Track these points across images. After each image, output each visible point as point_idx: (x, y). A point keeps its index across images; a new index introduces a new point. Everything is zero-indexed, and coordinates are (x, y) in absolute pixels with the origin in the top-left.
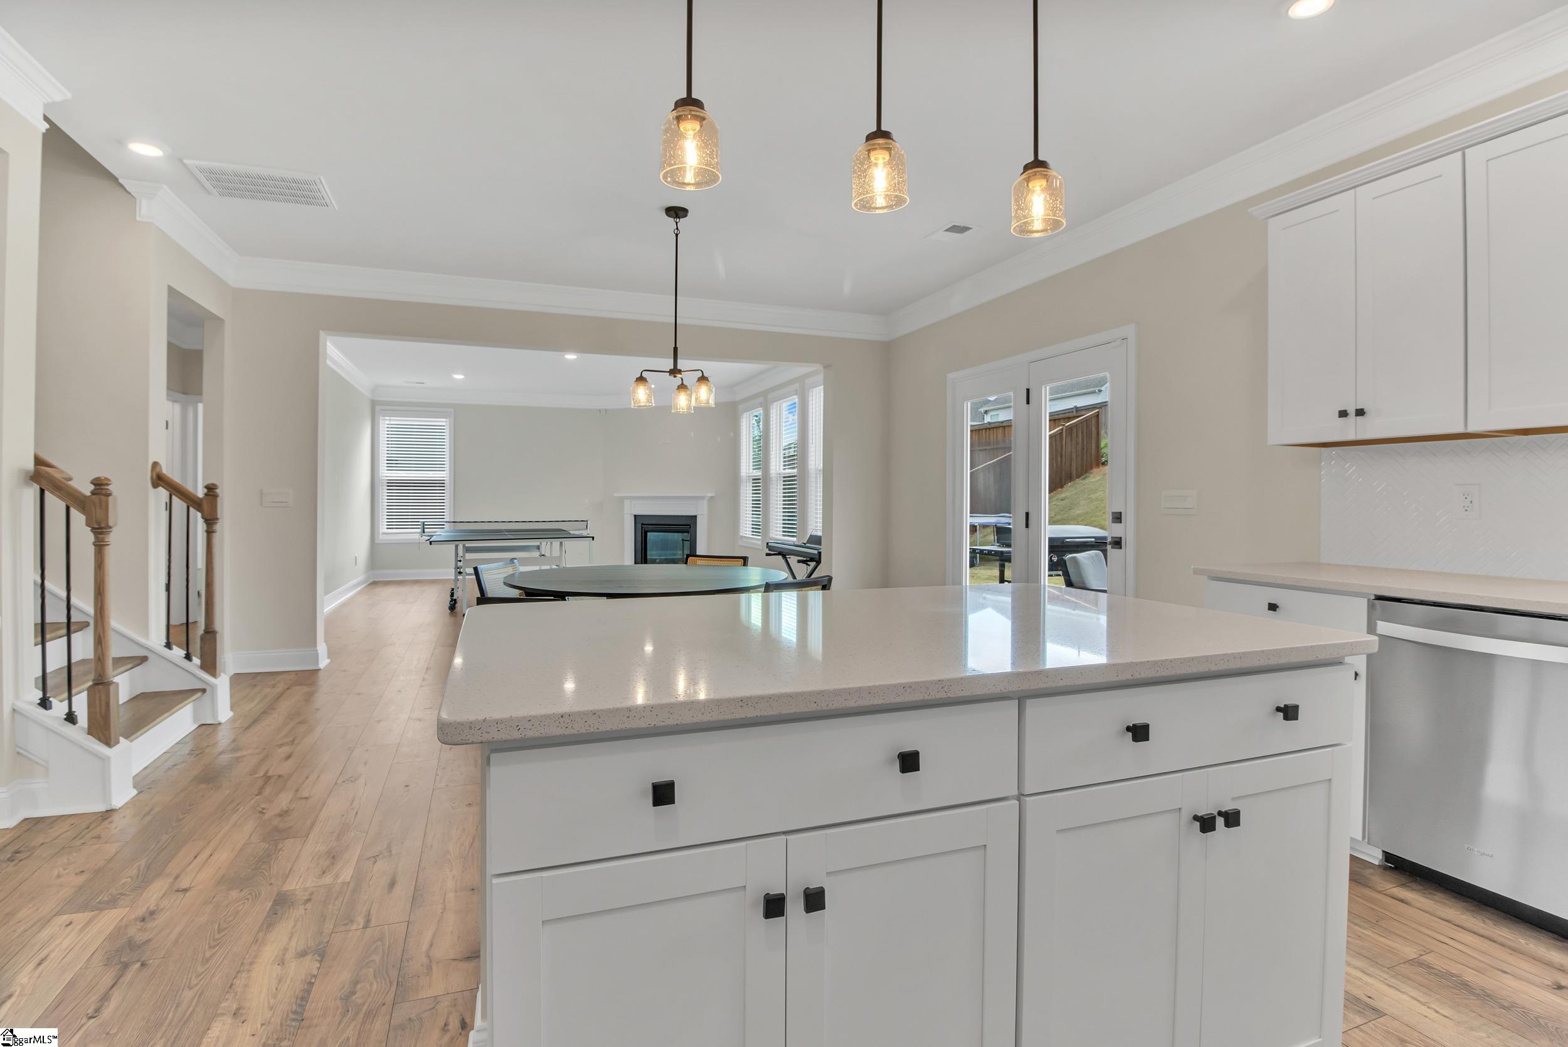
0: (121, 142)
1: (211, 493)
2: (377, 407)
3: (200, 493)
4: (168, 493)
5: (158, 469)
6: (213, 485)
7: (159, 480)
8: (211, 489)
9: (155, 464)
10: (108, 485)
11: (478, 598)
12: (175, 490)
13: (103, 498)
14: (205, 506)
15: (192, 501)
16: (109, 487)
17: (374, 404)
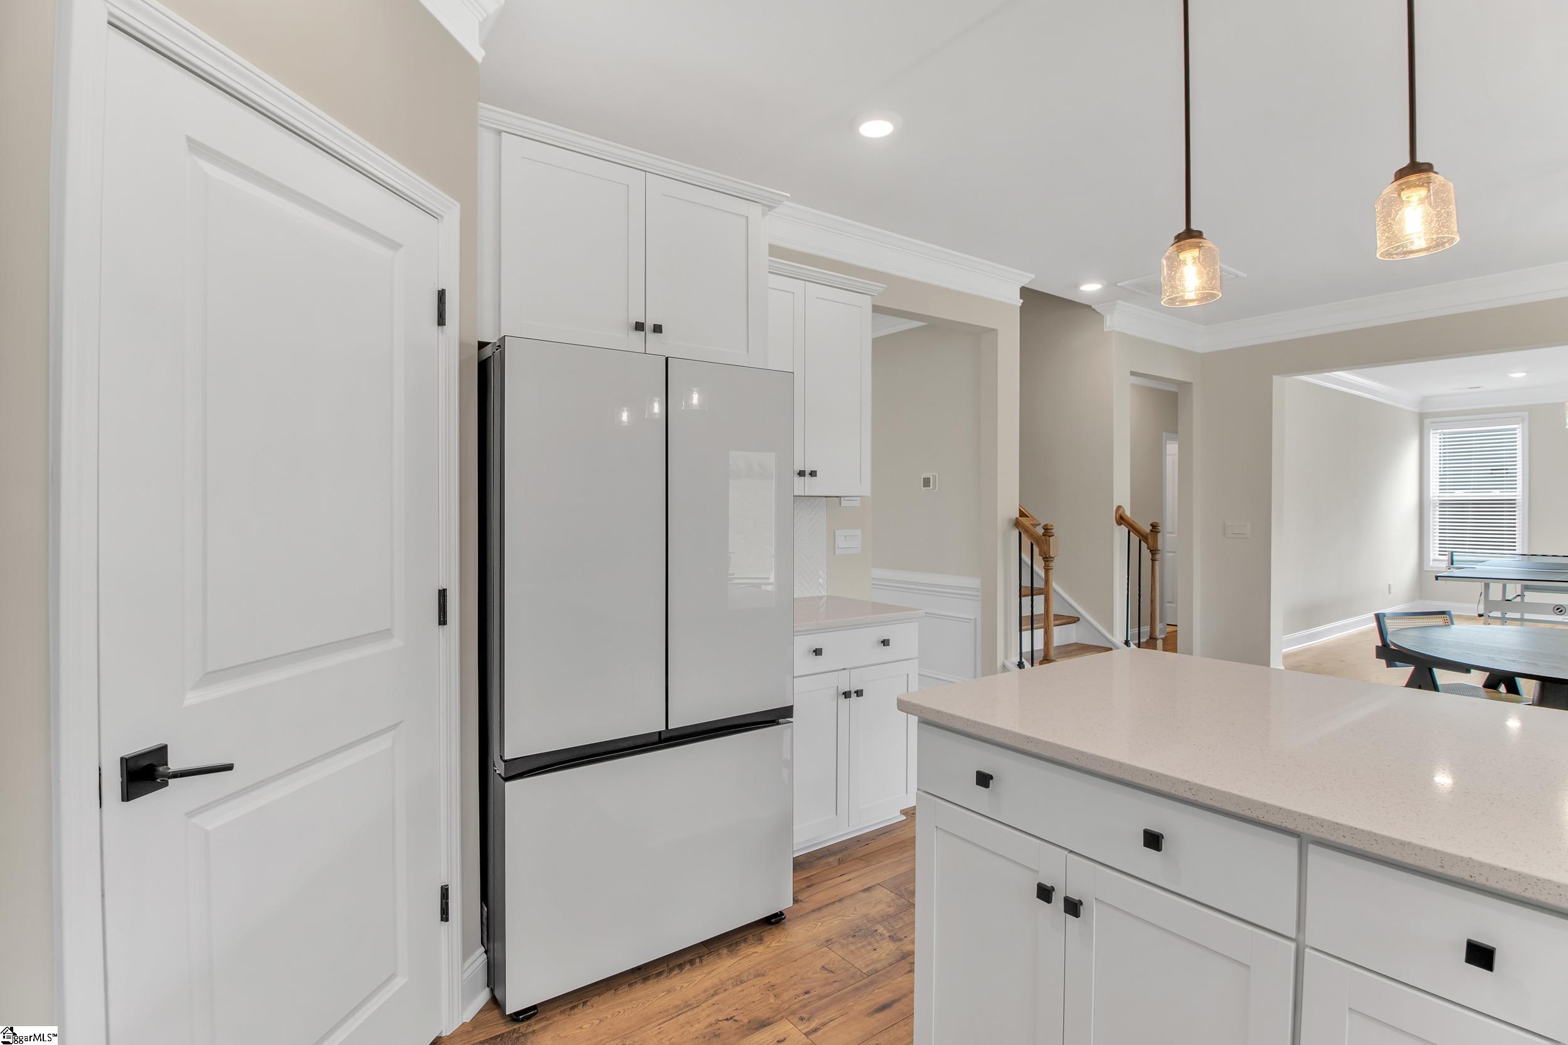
0: (1076, 286)
1: (1155, 530)
2: (1423, 421)
3: (1147, 529)
4: (1127, 530)
5: (1120, 511)
6: (1156, 523)
7: (1121, 520)
8: (1154, 526)
9: (1119, 507)
10: (1052, 529)
11: (1377, 647)
12: (1132, 528)
13: (1047, 537)
14: (1150, 540)
15: (1143, 537)
16: (1053, 531)
17: (1422, 417)
